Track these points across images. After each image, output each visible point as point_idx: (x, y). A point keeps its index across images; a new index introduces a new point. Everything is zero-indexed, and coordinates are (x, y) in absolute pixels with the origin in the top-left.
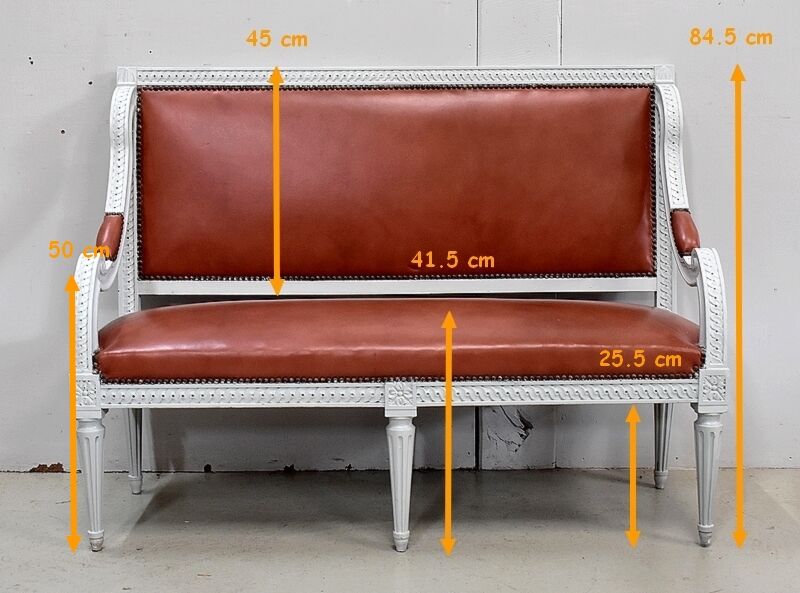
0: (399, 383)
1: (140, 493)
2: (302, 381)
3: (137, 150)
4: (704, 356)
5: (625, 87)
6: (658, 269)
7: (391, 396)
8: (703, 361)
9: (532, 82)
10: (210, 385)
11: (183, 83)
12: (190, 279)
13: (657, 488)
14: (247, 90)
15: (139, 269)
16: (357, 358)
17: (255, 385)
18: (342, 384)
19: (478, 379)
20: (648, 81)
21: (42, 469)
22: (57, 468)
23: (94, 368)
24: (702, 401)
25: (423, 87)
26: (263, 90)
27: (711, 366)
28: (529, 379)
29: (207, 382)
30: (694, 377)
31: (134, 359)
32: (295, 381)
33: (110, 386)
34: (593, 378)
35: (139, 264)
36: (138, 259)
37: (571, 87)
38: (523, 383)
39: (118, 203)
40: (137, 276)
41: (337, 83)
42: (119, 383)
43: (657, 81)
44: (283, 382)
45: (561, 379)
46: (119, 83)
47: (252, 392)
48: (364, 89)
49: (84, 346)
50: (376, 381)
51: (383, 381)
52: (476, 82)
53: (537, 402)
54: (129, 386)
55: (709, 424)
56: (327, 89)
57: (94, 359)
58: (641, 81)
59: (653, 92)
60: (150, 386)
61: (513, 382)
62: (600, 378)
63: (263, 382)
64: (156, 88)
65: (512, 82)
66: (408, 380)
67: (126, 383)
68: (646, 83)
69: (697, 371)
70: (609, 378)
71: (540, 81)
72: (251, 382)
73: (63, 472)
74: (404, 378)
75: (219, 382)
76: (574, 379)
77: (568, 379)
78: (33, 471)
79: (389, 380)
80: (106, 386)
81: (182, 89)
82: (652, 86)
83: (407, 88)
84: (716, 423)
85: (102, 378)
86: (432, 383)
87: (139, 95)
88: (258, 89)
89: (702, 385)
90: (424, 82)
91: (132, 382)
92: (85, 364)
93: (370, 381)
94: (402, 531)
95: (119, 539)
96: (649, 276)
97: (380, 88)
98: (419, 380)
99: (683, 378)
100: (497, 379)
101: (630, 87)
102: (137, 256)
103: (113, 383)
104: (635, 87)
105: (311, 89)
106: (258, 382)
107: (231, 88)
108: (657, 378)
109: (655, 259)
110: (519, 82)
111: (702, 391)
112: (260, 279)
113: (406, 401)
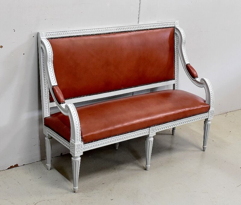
1: (50, 170)
5: (168, 28)
20: (173, 26)
21: (12, 167)
22: (16, 166)
36: (49, 96)
40: (49, 102)
43: (176, 26)
58: (171, 26)
73: (18, 166)
78: (8, 168)
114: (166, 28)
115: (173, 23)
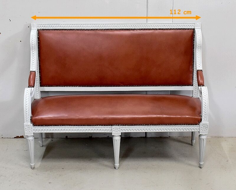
0: (116, 126)
2: (89, 126)
3: (38, 49)
4: (202, 119)
6: (194, 84)
7: (114, 130)
8: (201, 121)
9: (158, 28)
10: (63, 127)
11: (51, 28)
12: (55, 86)
13: (192, 145)
14: (71, 30)
15: (40, 83)
16: (105, 119)
17: (76, 126)
18: (100, 126)
19: (138, 125)
23: (31, 122)
24: (201, 131)
25: (124, 29)
26: (76, 30)
27: (203, 122)
28: (152, 125)
29: (62, 126)
30: (198, 125)
31: (42, 119)
32: (87, 126)
33: (35, 127)
34: (170, 125)
35: (40, 82)
37: (169, 29)
38: (151, 126)
39: (34, 67)
41: (98, 28)
42: (38, 126)
44: (84, 126)
45: (161, 125)
46: (32, 28)
47: (75, 128)
48: (106, 30)
49: (28, 116)
50: (110, 126)
51: (112, 126)
52: (140, 28)
53: (155, 131)
54: (41, 127)
55: (202, 137)
56: (95, 30)
57: (31, 120)
59: (194, 31)
60: (47, 127)
61: (148, 126)
62: (172, 125)
63: (78, 126)
64: (43, 30)
65: (151, 28)
66: (119, 125)
67: (40, 126)
68: (192, 28)
69: (199, 123)
70: (175, 125)
71: (160, 28)
72: (75, 126)
74: (117, 125)
75: (66, 126)
76: (165, 125)
77: (163, 125)
79: (113, 126)
80: (34, 127)
81: (51, 30)
82: (194, 29)
83: (119, 30)
84: (205, 137)
85: (33, 125)
86: (125, 126)
87: (38, 32)
88: (74, 30)
89: (201, 127)
90: (125, 28)
91: (42, 126)
92: (28, 121)
93: (108, 126)
94: (117, 164)
95: (38, 164)
96: (191, 86)
97: (111, 30)
98: (121, 125)
99: (195, 125)
100: (143, 125)
101: (187, 29)
102: (39, 80)
103: (36, 126)
104: (189, 29)
105: (90, 30)
106: (77, 126)
107: (66, 30)
108: (188, 125)
109: (193, 81)
110: (153, 28)
111: (201, 128)
112: (76, 87)
113: (118, 131)
114: (182, 29)
115: (193, 25)
